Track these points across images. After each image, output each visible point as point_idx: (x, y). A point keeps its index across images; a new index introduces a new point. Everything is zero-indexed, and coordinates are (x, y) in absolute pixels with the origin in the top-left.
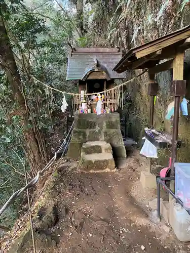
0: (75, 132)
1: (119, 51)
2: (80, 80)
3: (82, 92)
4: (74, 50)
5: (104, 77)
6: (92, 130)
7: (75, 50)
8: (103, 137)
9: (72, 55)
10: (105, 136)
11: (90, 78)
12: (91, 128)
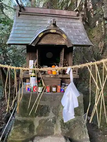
0: (17, 122)
1: (78, 15)
2: (27, 45)
3: (31, 62)
4: (22, 9)
5: (63, 43)
6: (43, 118)
7: (24, 9)
8: (59, 129)
9: (19, 14)
10: (61, 127)
11: (43, 42)
12: (41, 115)
